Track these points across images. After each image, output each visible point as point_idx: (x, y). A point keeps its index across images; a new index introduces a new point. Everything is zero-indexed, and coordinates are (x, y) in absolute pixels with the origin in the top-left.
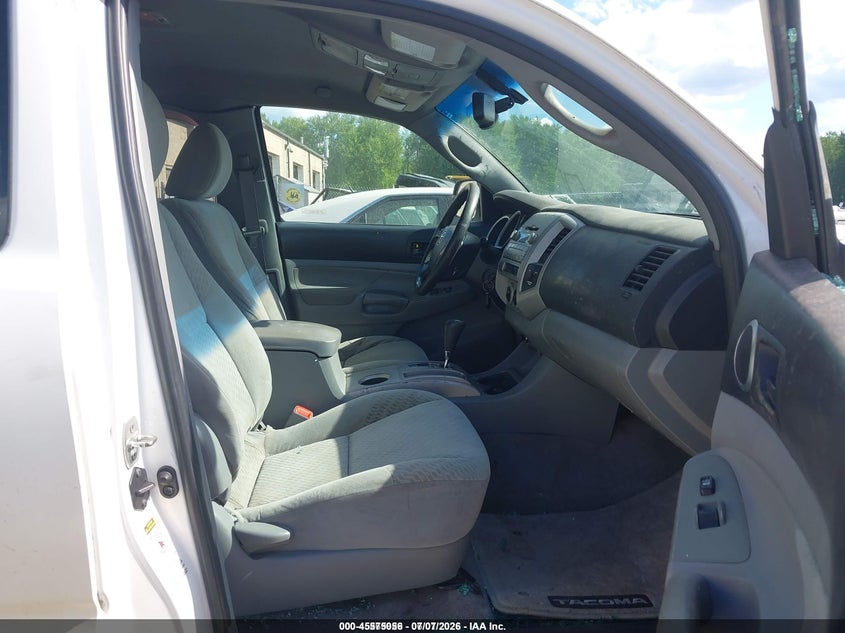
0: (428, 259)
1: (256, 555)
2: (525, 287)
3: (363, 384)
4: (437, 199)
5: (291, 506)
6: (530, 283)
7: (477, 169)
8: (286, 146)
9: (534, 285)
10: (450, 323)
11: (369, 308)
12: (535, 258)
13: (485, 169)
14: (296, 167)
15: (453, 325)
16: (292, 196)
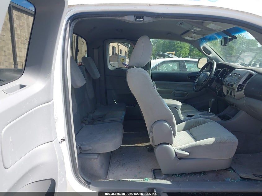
0: (196, 81)
1: (180, 159)
2: (238, 91)
3: (187, 116)
4: (179, 62)
5: (189, 147)
6: (240, 90)
7: (210, 55)
8: (118, 44)
9: (241, 90)
10: (211, 100)
11: (176, 95)
12: (241, 82)
13: (212, 55)
14: (121, 50)
15: (212, 101)
16: (122, 60)
